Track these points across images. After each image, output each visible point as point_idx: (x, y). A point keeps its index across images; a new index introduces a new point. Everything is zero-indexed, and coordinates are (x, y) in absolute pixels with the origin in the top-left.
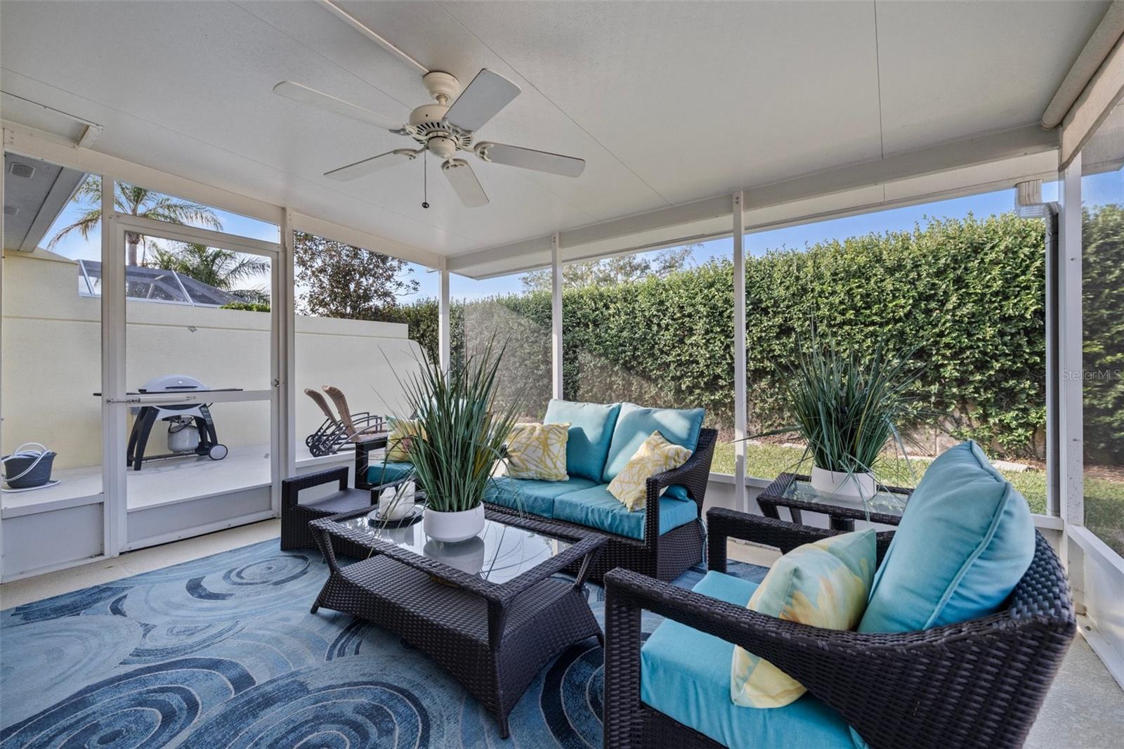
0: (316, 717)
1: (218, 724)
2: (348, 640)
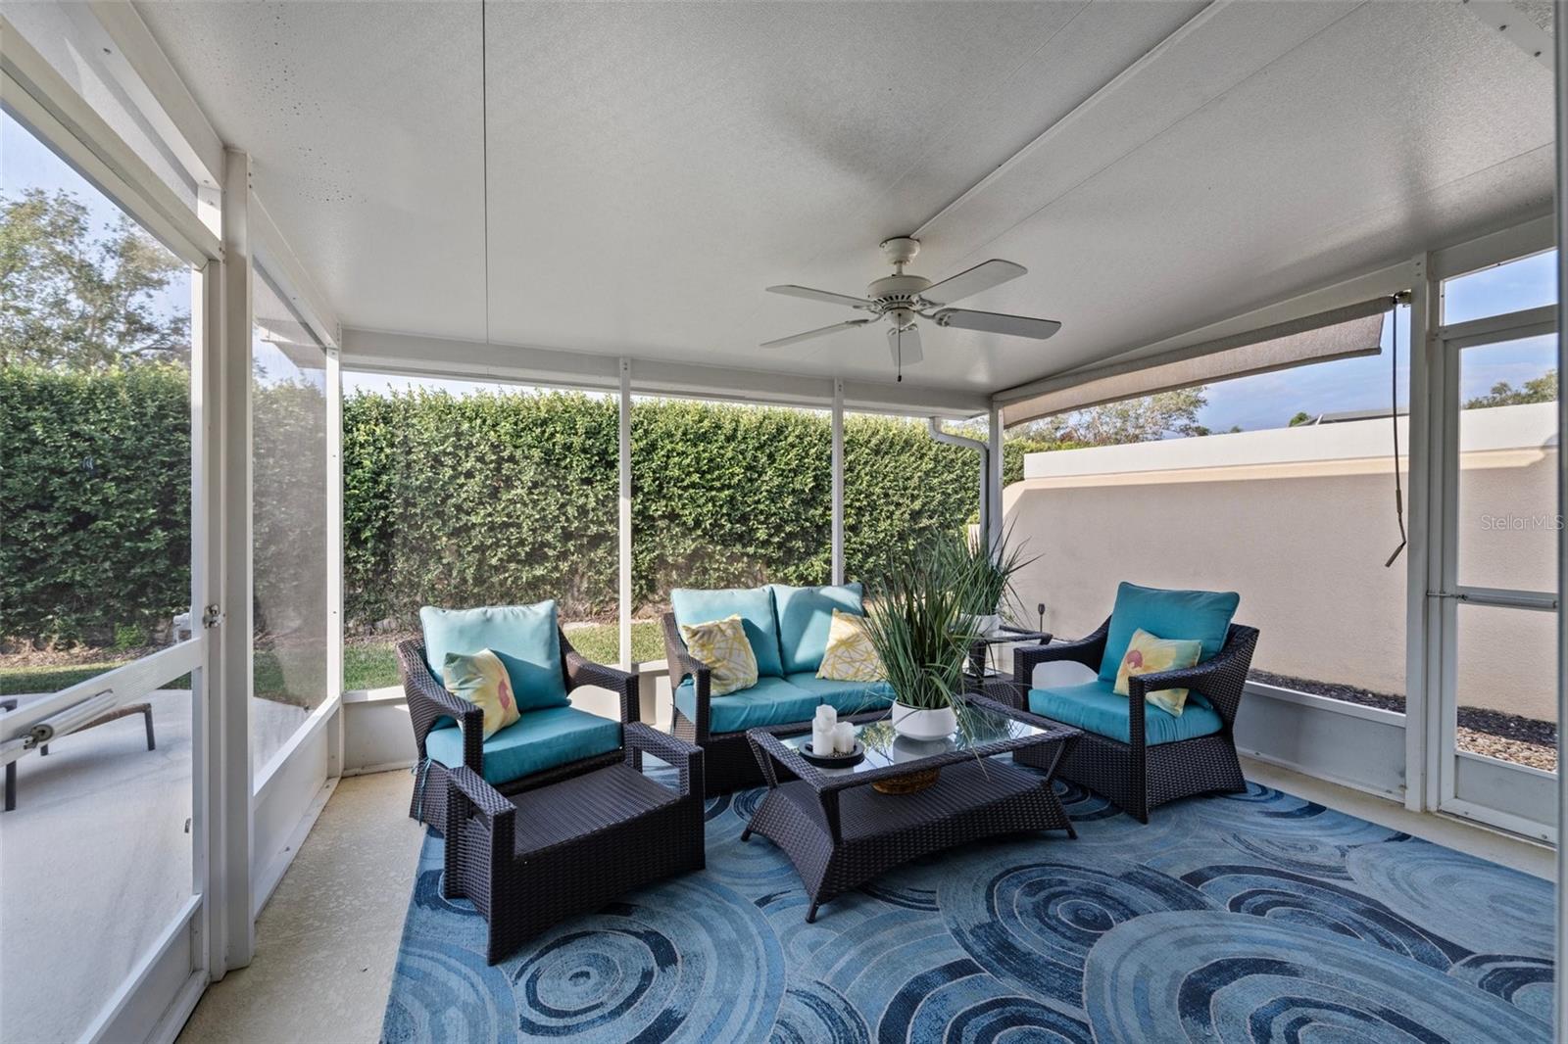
0: (1038, 917)
2: (902, 897)
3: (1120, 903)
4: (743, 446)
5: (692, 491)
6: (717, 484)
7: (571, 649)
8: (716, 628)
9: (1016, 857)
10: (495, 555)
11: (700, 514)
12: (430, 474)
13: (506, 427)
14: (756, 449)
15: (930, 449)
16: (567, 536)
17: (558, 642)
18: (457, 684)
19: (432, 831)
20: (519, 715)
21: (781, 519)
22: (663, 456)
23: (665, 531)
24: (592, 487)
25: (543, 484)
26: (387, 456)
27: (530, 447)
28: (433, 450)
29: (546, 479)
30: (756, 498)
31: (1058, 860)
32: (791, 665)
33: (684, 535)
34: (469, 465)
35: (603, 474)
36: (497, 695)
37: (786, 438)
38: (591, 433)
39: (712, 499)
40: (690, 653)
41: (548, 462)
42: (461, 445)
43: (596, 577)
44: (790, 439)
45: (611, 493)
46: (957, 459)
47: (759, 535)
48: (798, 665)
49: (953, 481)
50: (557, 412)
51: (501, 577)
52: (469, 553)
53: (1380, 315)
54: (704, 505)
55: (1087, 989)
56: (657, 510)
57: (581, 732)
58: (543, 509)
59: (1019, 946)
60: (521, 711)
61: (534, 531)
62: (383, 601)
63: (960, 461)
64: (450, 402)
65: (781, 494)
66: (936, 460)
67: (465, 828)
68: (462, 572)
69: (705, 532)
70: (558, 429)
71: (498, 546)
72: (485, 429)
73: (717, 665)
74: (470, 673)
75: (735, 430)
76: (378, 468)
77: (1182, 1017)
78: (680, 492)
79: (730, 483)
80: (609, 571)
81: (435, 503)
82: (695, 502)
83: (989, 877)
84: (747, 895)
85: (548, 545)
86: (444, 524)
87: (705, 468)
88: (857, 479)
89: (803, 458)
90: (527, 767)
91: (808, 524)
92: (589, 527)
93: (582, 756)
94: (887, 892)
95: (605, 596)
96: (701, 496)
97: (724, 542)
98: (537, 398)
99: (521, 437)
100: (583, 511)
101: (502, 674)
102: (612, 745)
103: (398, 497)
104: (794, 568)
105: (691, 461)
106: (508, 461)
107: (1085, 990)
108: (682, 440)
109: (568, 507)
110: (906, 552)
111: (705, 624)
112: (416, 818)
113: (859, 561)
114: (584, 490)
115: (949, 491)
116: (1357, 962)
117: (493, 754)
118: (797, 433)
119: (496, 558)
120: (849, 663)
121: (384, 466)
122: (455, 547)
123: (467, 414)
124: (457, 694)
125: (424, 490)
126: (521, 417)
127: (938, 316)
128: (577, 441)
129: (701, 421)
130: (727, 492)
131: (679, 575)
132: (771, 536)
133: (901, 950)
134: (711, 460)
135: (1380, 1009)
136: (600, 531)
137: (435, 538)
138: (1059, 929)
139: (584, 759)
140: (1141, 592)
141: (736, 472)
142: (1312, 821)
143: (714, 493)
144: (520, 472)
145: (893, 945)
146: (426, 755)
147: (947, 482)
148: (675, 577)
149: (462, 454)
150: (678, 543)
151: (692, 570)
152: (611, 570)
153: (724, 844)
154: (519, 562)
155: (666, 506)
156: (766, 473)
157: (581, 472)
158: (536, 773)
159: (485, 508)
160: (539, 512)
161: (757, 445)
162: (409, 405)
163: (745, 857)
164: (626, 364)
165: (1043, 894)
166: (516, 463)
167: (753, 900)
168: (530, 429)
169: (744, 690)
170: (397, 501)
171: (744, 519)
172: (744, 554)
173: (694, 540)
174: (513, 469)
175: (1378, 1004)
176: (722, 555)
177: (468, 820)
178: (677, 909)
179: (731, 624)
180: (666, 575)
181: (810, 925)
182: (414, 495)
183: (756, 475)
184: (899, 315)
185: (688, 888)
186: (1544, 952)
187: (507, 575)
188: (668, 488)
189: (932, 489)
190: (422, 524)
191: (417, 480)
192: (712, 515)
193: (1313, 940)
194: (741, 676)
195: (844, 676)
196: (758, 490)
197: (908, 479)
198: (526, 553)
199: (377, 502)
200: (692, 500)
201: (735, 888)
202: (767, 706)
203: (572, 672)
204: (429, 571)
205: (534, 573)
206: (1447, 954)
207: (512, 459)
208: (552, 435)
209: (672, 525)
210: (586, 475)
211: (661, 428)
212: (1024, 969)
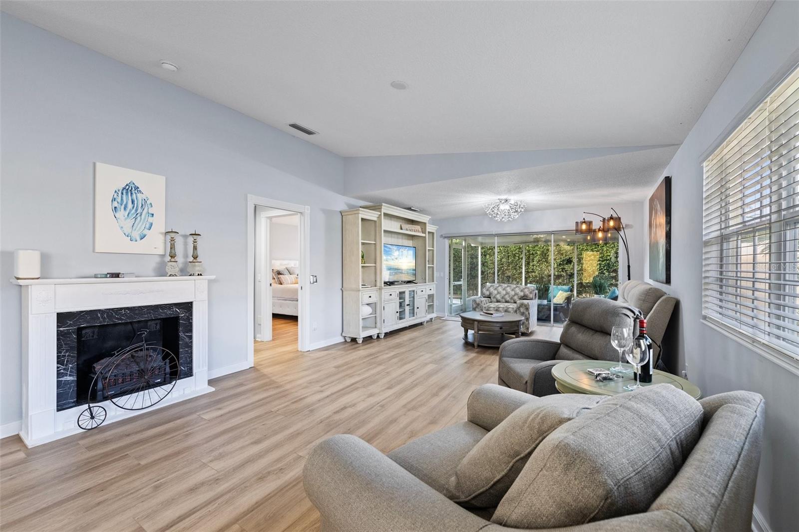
199: (501, 266)
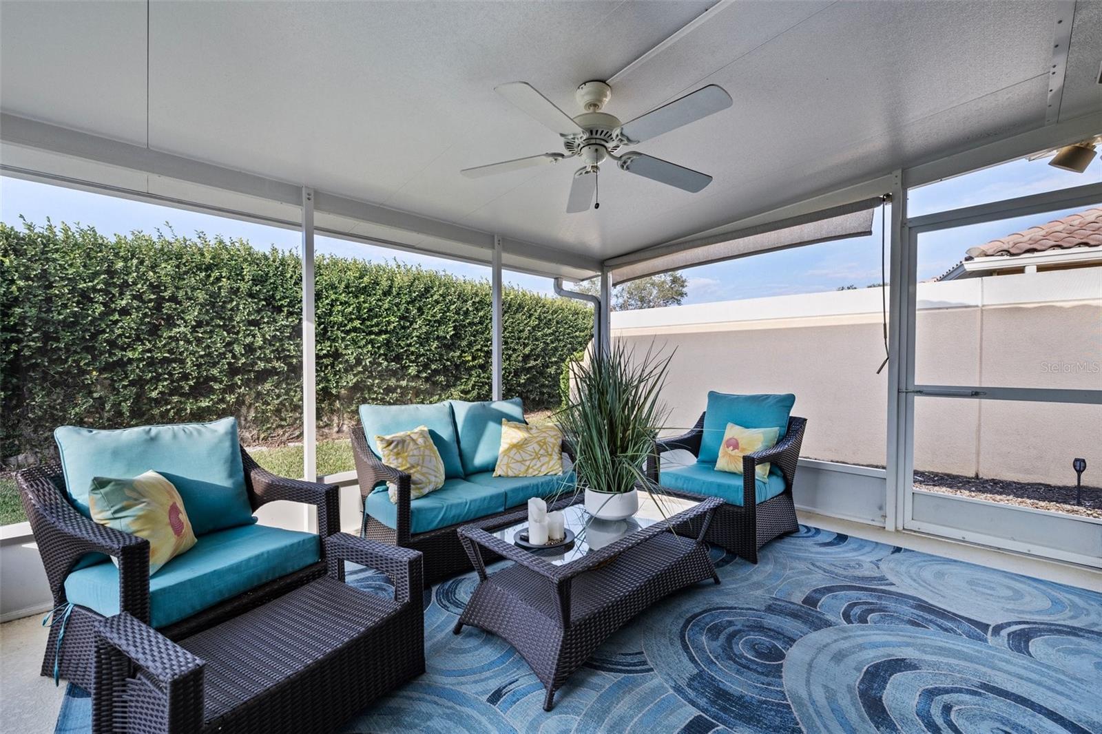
0: (730, 658)
1: (759, 722)
2: (619, 664)
3: (779, 633)
4: (397, 300)
5: (353, 334)
6: (376, 329)
7: (255, 466)
8: (408, 438)
9: (687, 607)
10: (156, 389)
11: (361, 354)
12: (76, 309)
13: (167, 268)
14: (408, 303)
15: (535, 311)
16: (233, 371)
17: (240, 459)
18: (110, 512)
19: (75, 691)
20: (196, 540)
21: (428, 359)
22: (328, 304)
23: (329, 367)
24: (259, 329)
25: (208, 324)
26: (20, 289)
27: (193, 289)
28: (81, 286)
29: (212, 319)
30: (408, 342)
31: (717, 604)
32: (470, 468)
33: (346, 371)
34: (124, 303)
35: (270, 317)
36: (167, 520)
37: (432, 296)
38: (257, 280)
39: (372, 342)
40: (383, 462)
41: (213, 305)
42: (114, 283)
43: (263, 408)
44: (435, 297)
45: (278, 334)
46: (553, 319)
47: (410, 371)
48: (476, 468)
49: (550, 334)
50: (223, 260)
51: (163, 409)
52: (125, 387)
53: (871, 210)
54: (364, 346)
55: (801, 721)
56: (322, 350)
57: (275, 551)
58: (208, 347)
59: (731, 691)
60: (197, 535)
61: (199, 366)
62: (16, 436)
63: (555, 321)
64: (100, 241)
65: (427, 339)
66: (539, 318)
67: (124, 691)
68: (117, 405)
69: (365, 368)
70: (224, 274)
71: (160, 380)
72: (143, 269)
73: (412, 471)
74: (129, 498)
75: (391, 287)
76: (7, 300)
77: (878, 728)
78: (343, 335)
79: (386, 329)
80: (276, 402)
81: (84, 337)
82: (357, 344)
83: (676, 629)
84: (476, 693)
85: (215, 379)
86: (94, 358)
87: (365, 316)
88: (485, 331)
89: (445, 312)
90: (210, 599)
91: (449, 363)
92: (257, 364)
93: (277, 575)
94: (604, 661)
95: (272, 424)
96: (362, 339)
97: (381, 376)
98: (201, 246)
99: (184, 279)
100: (250, 349)
101: (172, 497)
102: (311, 559)
103: (35, 331)
104: (437, 397)
105: (353, 310)
106: (168, 300)
107: (800, 723)
108: (344, 292)
109: (235, 346)
110: (519, 385)
111: (397, 435)
112: (51, 676)
113: (487, 391)
114: (251, 331)
115: (548, 341)
116: (941, 648)
117: (163, 591)
118: (441, 292)
119: (157, 392)
120: (520, 462)
121: (16, 298)
122: (108, 382)
123: (121, 254)
124: (110, 524)
125: (68, 325)
126: (184, 261)
127: (623, 158)
128: (244, 287)
129: (361, 277)
130: (384, 336)
131: (342, 404)
132: (419, 372)
133: (641, 721)
134: (370, 310)
135: (979, 683)
136: (267, 367)
137: (83, 372)
138: (751, 667)
139: (281, 578)
140: (726, 397)
141: (392, 320)
142: (846, 546)
143: (373, 337)
144: (183, 312)
145: (632, 717)
146: (66, 600)
147: (546, 335)
148: (338, 406)
149: (115, 291)
150: (341, 377)
151: (353, 400)
152: (278, 401)
153: (438, 641)
154: (182, 395)
155: (331, 346)
156: (416, 322)
157: (248, 315)
158: (222, 603)
159: (143, 344)
160: (204, 349)
161: (409, 300)
162: (48, 241)
163: (464, 651)
164: (309, 195)
165: (722, 637)
166: (179, 303)
167: (485, 698)
168: (193, 273)
169: (434, 492)
170: (34, 335)
171: (398, 358)
172: (397, 387)
173: (355, 375)
174: (175, 309)
175: (976, 680)
176: (379, 388)
177: (128, 679)
178: (405, 727)
179: (421, 434)
180: (330, 404)
181: (549, 714)
182: (56, 329)
183: (408, 324)
184: (597, 150)
185: (411, 698)
186: (1020, 616)
187: (169, 407)
188: (332, 331)
189: (537, 340)
190: (67, 358)
191: (59, 314)
192: (371, 354)
193: (907, 636)
194: (433, 479)
195: (517, 473)
196: (409, 336)
197: (521, 331)
198: (190, 386)
200: (354, 342)
201: (462, 689)
202: (462, 503)
203: (258, 489)
204: (76, 405)
205: (199, 404)
206: (979, 629)
207: (174, 299)
208: (218, 279)
209: (336, 363)
210: (253, 317)
211: (326, 281)
212: (747, 713)
